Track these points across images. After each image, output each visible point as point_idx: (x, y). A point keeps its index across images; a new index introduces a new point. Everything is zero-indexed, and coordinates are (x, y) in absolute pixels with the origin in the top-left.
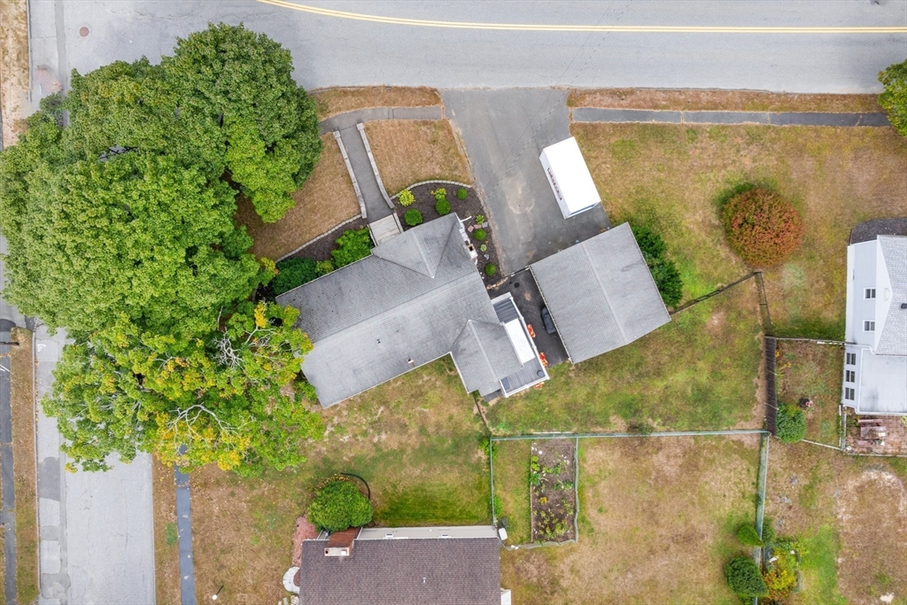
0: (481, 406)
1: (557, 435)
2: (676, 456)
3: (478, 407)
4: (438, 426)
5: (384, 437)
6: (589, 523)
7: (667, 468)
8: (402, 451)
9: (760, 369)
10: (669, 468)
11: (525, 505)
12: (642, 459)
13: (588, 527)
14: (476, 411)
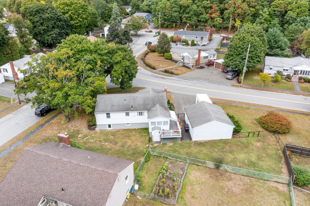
0: (150, 145)
1: (180, 161)
2: (239, 185)
3: (149, 145)
4: (130, 146)
5: (107, 143)
6: (185, 201)
7: (234, 189)
8: (110, 149)
9: (282, 162)
10: (235, 189)
11: (154, 182)
12: (221, 181)
13: (184, 202)
14: (148, 145)
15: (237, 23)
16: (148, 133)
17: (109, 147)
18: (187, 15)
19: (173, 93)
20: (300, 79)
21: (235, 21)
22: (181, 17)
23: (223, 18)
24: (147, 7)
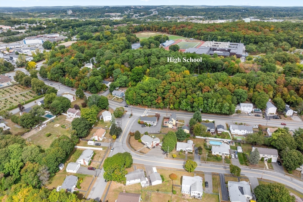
3: (141, 188)
12: (158, 195)
15: (171, 106)
16: (141, 185)
17: (132, 190)
18: (145, 101)
19: (145, 165)
20: (188, 152)
21: (170, 105)
22: (142, 102)
23: (164, 103)
24: (120, 84)
